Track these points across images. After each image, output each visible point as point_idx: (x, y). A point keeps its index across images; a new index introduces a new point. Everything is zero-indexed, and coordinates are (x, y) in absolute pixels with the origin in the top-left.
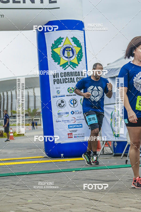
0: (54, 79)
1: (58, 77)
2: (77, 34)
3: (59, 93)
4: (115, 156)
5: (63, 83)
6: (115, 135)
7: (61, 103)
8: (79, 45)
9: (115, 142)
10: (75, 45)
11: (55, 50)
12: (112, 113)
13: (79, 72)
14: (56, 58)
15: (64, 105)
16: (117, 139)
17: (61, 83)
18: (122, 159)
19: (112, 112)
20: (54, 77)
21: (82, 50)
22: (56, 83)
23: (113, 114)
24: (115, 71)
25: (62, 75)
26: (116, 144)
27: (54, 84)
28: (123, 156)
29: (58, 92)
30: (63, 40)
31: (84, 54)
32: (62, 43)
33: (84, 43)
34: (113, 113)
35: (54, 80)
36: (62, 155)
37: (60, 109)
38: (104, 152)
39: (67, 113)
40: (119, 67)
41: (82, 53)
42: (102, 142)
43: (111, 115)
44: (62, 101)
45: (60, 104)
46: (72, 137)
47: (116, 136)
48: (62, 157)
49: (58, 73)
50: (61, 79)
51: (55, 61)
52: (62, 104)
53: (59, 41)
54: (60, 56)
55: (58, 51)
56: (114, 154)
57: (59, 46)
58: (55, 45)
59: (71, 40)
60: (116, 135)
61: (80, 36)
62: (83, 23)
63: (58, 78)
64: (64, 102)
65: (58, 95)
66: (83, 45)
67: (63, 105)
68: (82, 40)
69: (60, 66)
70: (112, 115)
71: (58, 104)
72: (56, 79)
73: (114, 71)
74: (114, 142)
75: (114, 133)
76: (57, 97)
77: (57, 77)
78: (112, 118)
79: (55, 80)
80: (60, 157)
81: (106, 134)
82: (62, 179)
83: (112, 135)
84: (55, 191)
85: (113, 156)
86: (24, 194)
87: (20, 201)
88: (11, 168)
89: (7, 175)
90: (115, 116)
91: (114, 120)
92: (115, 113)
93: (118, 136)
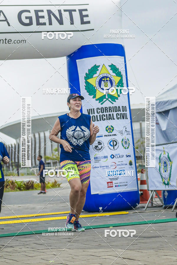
1: (94, 113)
2: (116, 60)
4: (165, 208)
5: (100, 120)
6: (164, 183)
7: (97, 145)
8: (119, 74)
9: (166, 192)
10: (114, 74)
11: (90, 81)
12: (160, 156)
13: (119, 107)
14: (91, 90)
15: (102, 147)
16: (167, 188)
17: (98, 120)
18: (173, 211)
19: (161, 155)
21: (122, 80)
23: (161, 157)
24: (164, 104)
25: (99, 111)
26: (166, 194)
28: (175, 209)
30: (99, 69)
31: (125, 85)
32: (98, 72)
33: (125, 72)
34: (161, 156)
36: (101, 208)
37: (97, 153)
38: (153, 204)
39: (106, 157)
40: (168, 100)
41: (123, 83)
43: (160, 159)
44: (99, 142)
45: (96, 147)
46: (113, 187)
47: (166, 184)
48: (101, 212)
49: (94, 109)
50: (97, 116)
51: (90, 94)
52: (100, 146)
53: (94, 69)
54: (96, 88)
55: (93, 81)
56: (164, 206)
57: (94, 76)
58: (89, 74)
59: (109, 68)
60: (166, 182)
61: (120, 63)
62: (123, 47)
63: (93, 115)
64: (102, 143)
66: (123, 73)
67: (100, 148)
68: (122, 68)
69: (96, 100)
70: (161, 159)
73: (163, 104)
74: (164, 191)
75: (163, 181)
78: (160, 162)
80: (98, 211)
81: (153, 182)
82: (95, 236)
83: (161, 182)
84: (84, 250)
85: (163, 208)
86: (46, 254)
87: (41, 261)
88: (37, 225)
89: (30, 233)
90: (164, 159)
91: (162, 164)
92: (164, 156)
93: (168, 184)
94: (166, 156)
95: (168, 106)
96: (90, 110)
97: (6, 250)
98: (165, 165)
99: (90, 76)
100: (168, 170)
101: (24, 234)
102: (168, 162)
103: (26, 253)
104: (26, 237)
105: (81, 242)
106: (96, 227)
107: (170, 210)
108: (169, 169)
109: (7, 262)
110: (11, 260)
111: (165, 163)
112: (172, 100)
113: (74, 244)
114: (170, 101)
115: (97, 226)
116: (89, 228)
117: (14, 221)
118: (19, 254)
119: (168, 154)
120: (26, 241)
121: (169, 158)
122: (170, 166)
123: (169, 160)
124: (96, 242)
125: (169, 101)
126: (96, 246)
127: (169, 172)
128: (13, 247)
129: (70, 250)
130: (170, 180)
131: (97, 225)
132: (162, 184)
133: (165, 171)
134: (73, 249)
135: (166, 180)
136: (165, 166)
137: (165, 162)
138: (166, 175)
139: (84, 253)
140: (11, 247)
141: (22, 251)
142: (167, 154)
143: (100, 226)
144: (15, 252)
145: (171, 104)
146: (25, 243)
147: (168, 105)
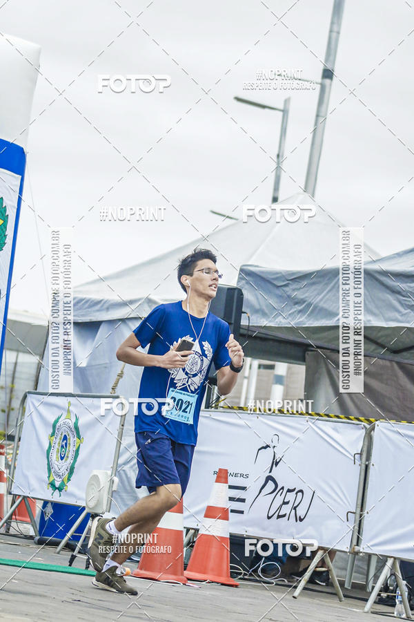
4: (40, 542)
6: (52, 485)
9: (49, 505)
12: (57, 421)
16: (57, 498)
18: (58, 553)
19: (59, 418)
21: (6, 228)
23: (58, 424)
24: (90, 306)
26: (50, 510)
28: (63, 549)
31: (9, 241)
33: (15, 211)
34: (60, 420)
38: (9, 529)
40: (101, 298)
41: (5, 236)
42: (10, 498)
43: (54, 426)
47: (56, 488)
56: (38, 538)
60: (57, 484)
62: (24, 153)
66: (11, 213)
68: (12, 201)
70: (57, 427)
73: (87, 305)
74: (46, 503)
75: (51, 479)
78: (53, 434)
81: (26, 477)
83: (43, 481)
85: (35, 543)
90: (64, 431)
91: (58, 441)
92: (67, 422)
93: (60, 489)
94: (71, 424)
95: (98, 313)
98: (64, 444)
100: (67, 457)
102: (72, 438)
107: (50, 549)
108: (71, 454)
111: (65, 438)
112: (112, 302)
114: (105, 303)
119: (77, 419)
121: (77, 428)
122: (75, 449)
123: (75, 434)
125: (103, 302)
127: (70, 461)
130: (69, 480)
132: (46, 486)
133: (62, 458)
135: (58, 479)
136: (62, 446)
137: (65, 436)
138: (62, 466)
142: (74, 420)
145: (108, 309)
147: (98, 311)
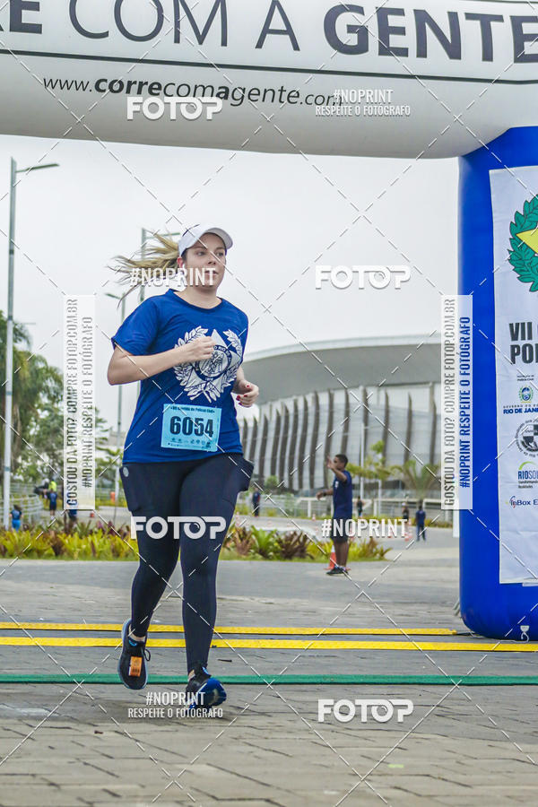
0: (515, 343)
1: (530, 338)
3: (527, 398)
7: (532, 434)
11: (527, 237)
14: (527, 267)
20: (514, 337)
22: (519, 358)
27: (513, 361)
29: (526, 393)
35: (513, 347)
36: (525, 629)
37: (528, 458)
44: (537, 428)
45: (528, 440)
48: (525, 639)
49: (530, 324)
51: (521, 279)
58: (526, 216)
63: (527, 342)
65: (524, 405)
71: (521, 439)
72: (521, 343)
76: (520, 411)
77: (523, 338)
79: (518, 347)
80: (516, 637)
82: (517, 707)
84: (491, 743)
86: (375, 744)
87: (362, 763)
88: (332, 659)
89: (315, 681)
96: (517, 324)
97: (246, 721)
99: (527, 224)
101: (296, 681)
103: (313, 736)
104: (305, 691)
105: (477, 720)
106: (517, 682)
109: (257, 754)
110: (270, 750)
113: (454, 723)
115: (521, 678)
116: (496, 682)
117: (261, 641)
118: (290, 736)
120: (304, 702)
124: (525, 725)
126: (525, 733)
128: (270, 716)
129: (447, 741)
131: (521, 676)
134: (455, 737)
139: (492, 752)
140: (263, 714)
141: (300, 730)
143: (528, 678)
144: (277, 728)
146: (304, 706)
